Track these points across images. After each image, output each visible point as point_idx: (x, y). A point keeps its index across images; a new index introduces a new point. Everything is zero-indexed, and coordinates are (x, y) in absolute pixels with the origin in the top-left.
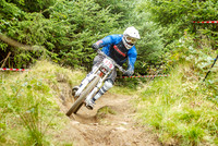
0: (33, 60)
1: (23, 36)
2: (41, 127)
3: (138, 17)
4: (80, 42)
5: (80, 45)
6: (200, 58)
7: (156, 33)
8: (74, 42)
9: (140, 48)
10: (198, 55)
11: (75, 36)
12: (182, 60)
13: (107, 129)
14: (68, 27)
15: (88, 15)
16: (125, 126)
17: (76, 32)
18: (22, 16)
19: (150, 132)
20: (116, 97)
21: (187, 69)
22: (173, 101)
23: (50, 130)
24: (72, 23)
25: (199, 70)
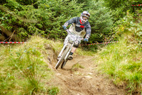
0: (29, 36)
1: (22, 21)
2: (37, 78)
3: (95, 4)
4: (58, 23)
5: (59, 24)
6: (138, 29)
7: (108, 15)
8: (55, 23)
9: (98, 25)
10: (136, 27)
11: (55, 19)
12: (126, 31)
13: (79, 77)
14: (50, 14)
15: (63, 5)
16: (91, 76)
17: (56, 17)
18: (20, 8)
19: (108, 78)
20: (83, 57)
21: (130, 37)
22: (121, 58)
23: (42, 80)
24: (53, 10)
25: (138, 37)
